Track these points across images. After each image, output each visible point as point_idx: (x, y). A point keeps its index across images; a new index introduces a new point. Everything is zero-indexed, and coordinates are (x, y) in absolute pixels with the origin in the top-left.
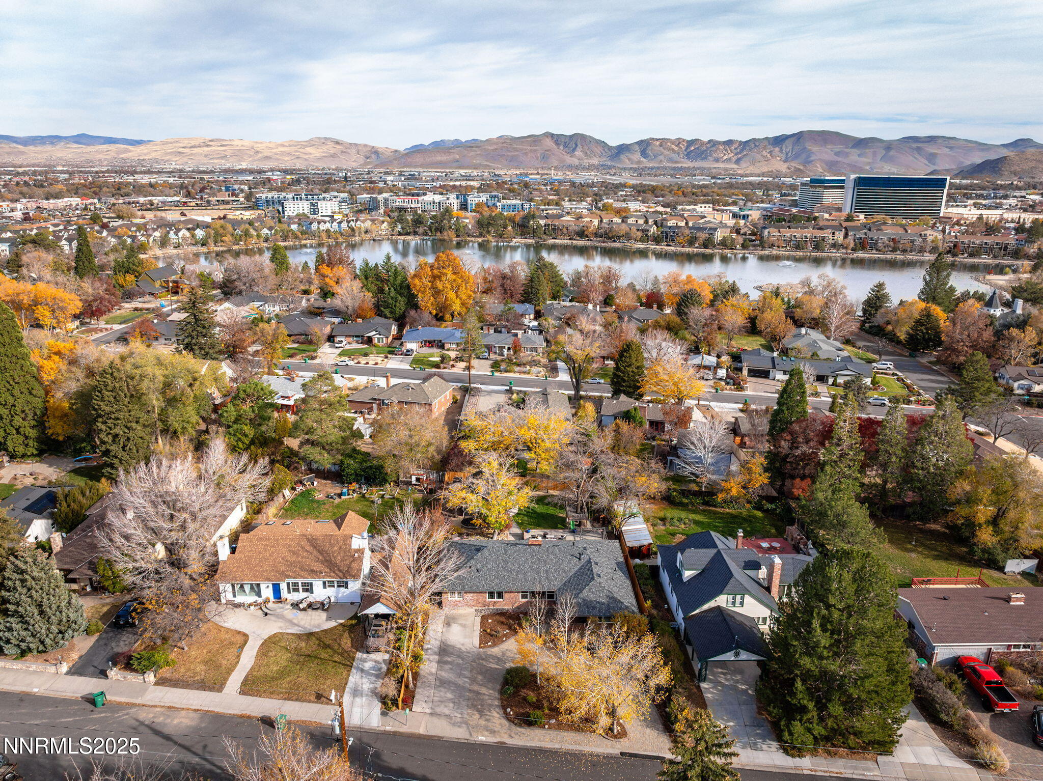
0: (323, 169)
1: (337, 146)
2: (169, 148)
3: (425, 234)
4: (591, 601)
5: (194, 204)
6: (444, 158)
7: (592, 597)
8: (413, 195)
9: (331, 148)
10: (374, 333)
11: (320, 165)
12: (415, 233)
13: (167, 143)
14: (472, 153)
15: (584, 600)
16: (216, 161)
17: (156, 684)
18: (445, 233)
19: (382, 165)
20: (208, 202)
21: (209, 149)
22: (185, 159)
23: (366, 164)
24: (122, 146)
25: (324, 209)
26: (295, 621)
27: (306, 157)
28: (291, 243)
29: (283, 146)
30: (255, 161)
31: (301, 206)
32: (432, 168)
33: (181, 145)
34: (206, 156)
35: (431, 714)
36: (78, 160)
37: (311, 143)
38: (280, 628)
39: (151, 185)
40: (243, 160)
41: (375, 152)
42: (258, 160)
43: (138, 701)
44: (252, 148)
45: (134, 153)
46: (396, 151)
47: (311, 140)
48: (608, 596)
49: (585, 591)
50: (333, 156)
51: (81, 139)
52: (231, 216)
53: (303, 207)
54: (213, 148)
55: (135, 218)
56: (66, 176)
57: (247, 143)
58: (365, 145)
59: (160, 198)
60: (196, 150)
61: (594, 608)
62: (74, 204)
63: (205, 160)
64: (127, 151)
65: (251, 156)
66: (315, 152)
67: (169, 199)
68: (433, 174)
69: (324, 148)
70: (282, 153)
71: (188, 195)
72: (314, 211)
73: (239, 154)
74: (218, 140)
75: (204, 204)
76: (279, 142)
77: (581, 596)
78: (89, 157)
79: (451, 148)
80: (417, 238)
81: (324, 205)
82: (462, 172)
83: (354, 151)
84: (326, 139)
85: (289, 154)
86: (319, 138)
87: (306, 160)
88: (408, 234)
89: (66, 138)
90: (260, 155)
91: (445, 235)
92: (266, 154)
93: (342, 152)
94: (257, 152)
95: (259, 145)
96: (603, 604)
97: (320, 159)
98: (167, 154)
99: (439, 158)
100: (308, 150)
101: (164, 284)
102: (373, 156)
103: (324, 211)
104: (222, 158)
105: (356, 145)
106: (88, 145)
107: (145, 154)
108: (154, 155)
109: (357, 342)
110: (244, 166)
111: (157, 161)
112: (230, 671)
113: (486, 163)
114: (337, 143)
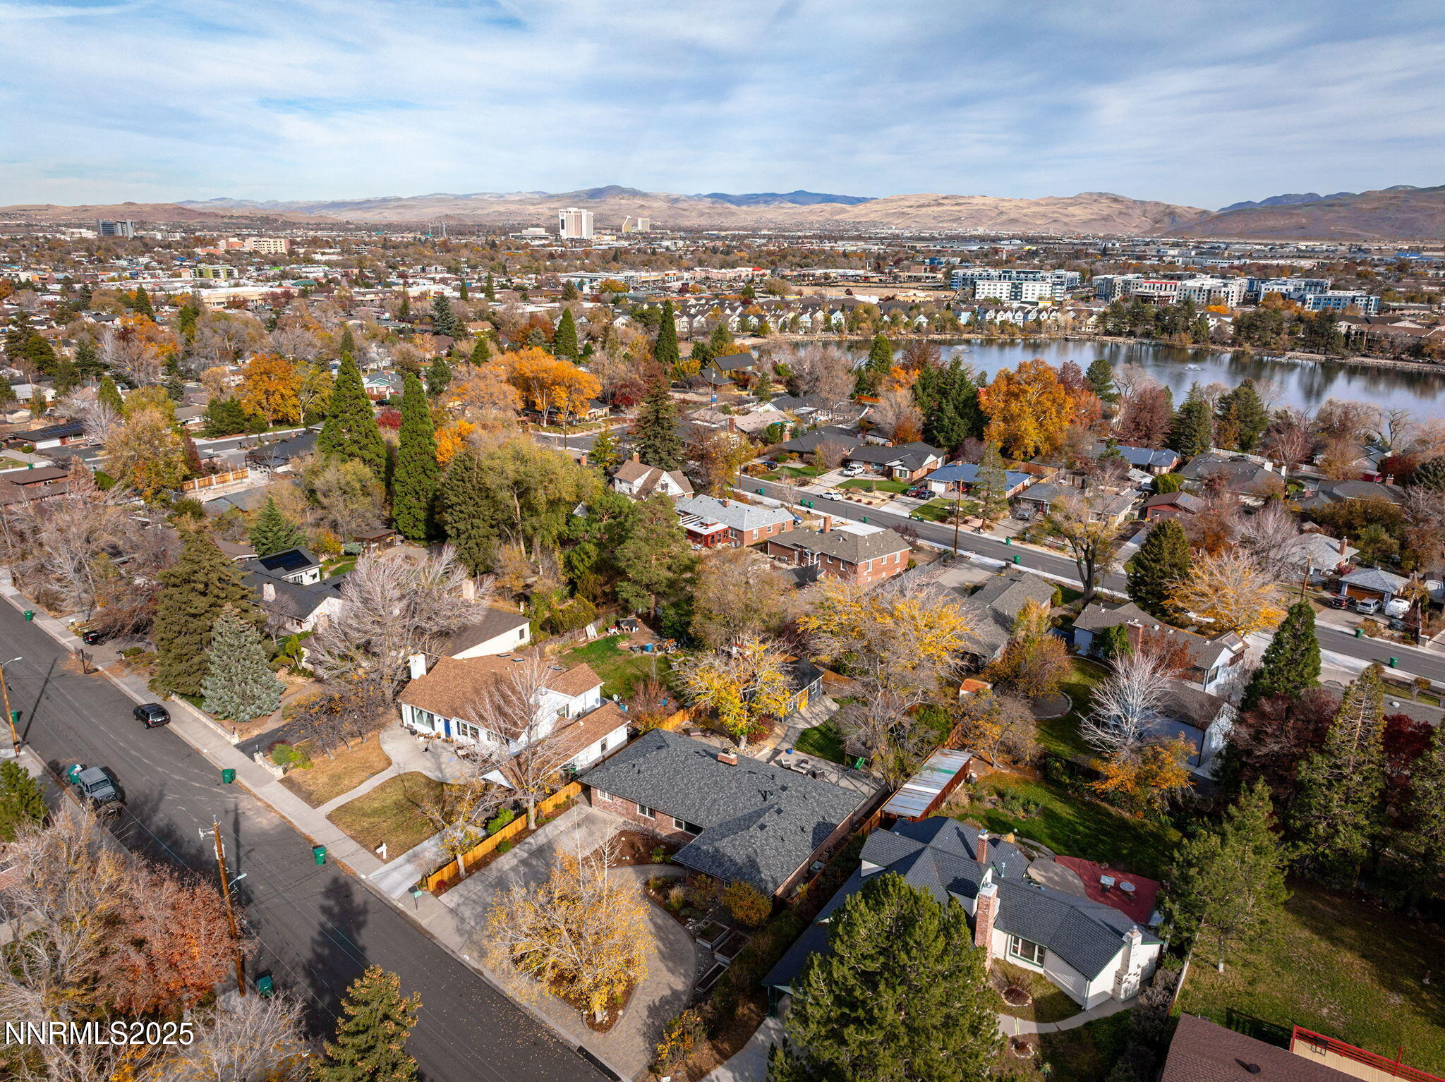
0: (1085, 238)
1: (1115, 205)
2: (892, 208)
3: (1147, 334)
4: (724, 855)
5: (877, 280)
6: (1281, 222)
7: (729, 851)
8: (1172, 278)
9: (1104, 208)
10: (898, 462)
11: (1083, 231)
12: (1131, 334)
13: (892, 201)
14: (1332, 215)
15: (717, 850)
16: (945, 225)
17: (282, 781)
18: (1176, 336)
19: (1174, 233)
20: (896, 278)
21: (940, 209)
22: (908, 222)
23: (1153, 230)
24: (839, 205)
25: (1030, 292)
26: (443, 766)
27: (1066, 220)
28: (948, 337)
29: (1038, 204)
30: (995, 224)
31: (998, 287)
32: (1256, 238)
33: (908, 203)
34: (934, 218)
35: (451, 910)
36: (789, 222)
37: (1077, 201)
38: (425, 768)
39: (845, 255)
40: (981, 224)
41: (1171, 213)
42: (1001, 224)
43: (254, 790)
44: (996, 208)
45: (851, 214)
46: (1204, 212)
47: (1079, 196)
48: (748, 857)
49: (725, 840)
50: (1106, 219)
51: (799, 197)
52: (901, 296)
53: (1001, 289)
54: (945, 208)
55: (791, 294)
56: (764, 241)
57: (990, 201)
58: (1157, 204)
59: (841, 271)
60: (924, 210)
61: (721, 865)
62: (743, 275)
63: (933, 223)
64: (843, 211)
65: (992, 218)
66: (1079, 213)
67: (851, 272)
68: (1249, 247)
69: (1096, 207)
70: (1035, 215)
71: (878, 268)
72: (1016, 296)
73: (977, 216)
74: (954, 197)
75: (890, 280)
76: (1033, 199)
77: (717, 844)
78: (800, 219)
79: (1295, 208)
80: (1132, 341)
81: (1030, 288)
82: (1302, 245)
83: (1138, 212)
84: (1101, 195)
85: (1044, 216)
86: (1091, 194)
87: (1066, 224)
88: (1120, 334)
89: (782, 196)
90: (1004, 217)
91: (1176, 340)
92: (1012, 216)
93: (1120, 213)
94: (1002, 213)
95: (1006, 204)
96: (736, 864)
97: (1086, 223)
98: (888, 215)
99: (1271, 223)
100: (1071, 210)
101: (734, 375)
102: (1166, 219)
103: (1030, 296)
104: (954, 220)
105: (1143, 203)
106: (803, 204)
107: (863, 216)
108: (873, 216)
109: (877, 472)
110: (980, 231)
111: (874, 224)
112: (342, 792)
113: (1353, 231)
114: (1116, 200)
